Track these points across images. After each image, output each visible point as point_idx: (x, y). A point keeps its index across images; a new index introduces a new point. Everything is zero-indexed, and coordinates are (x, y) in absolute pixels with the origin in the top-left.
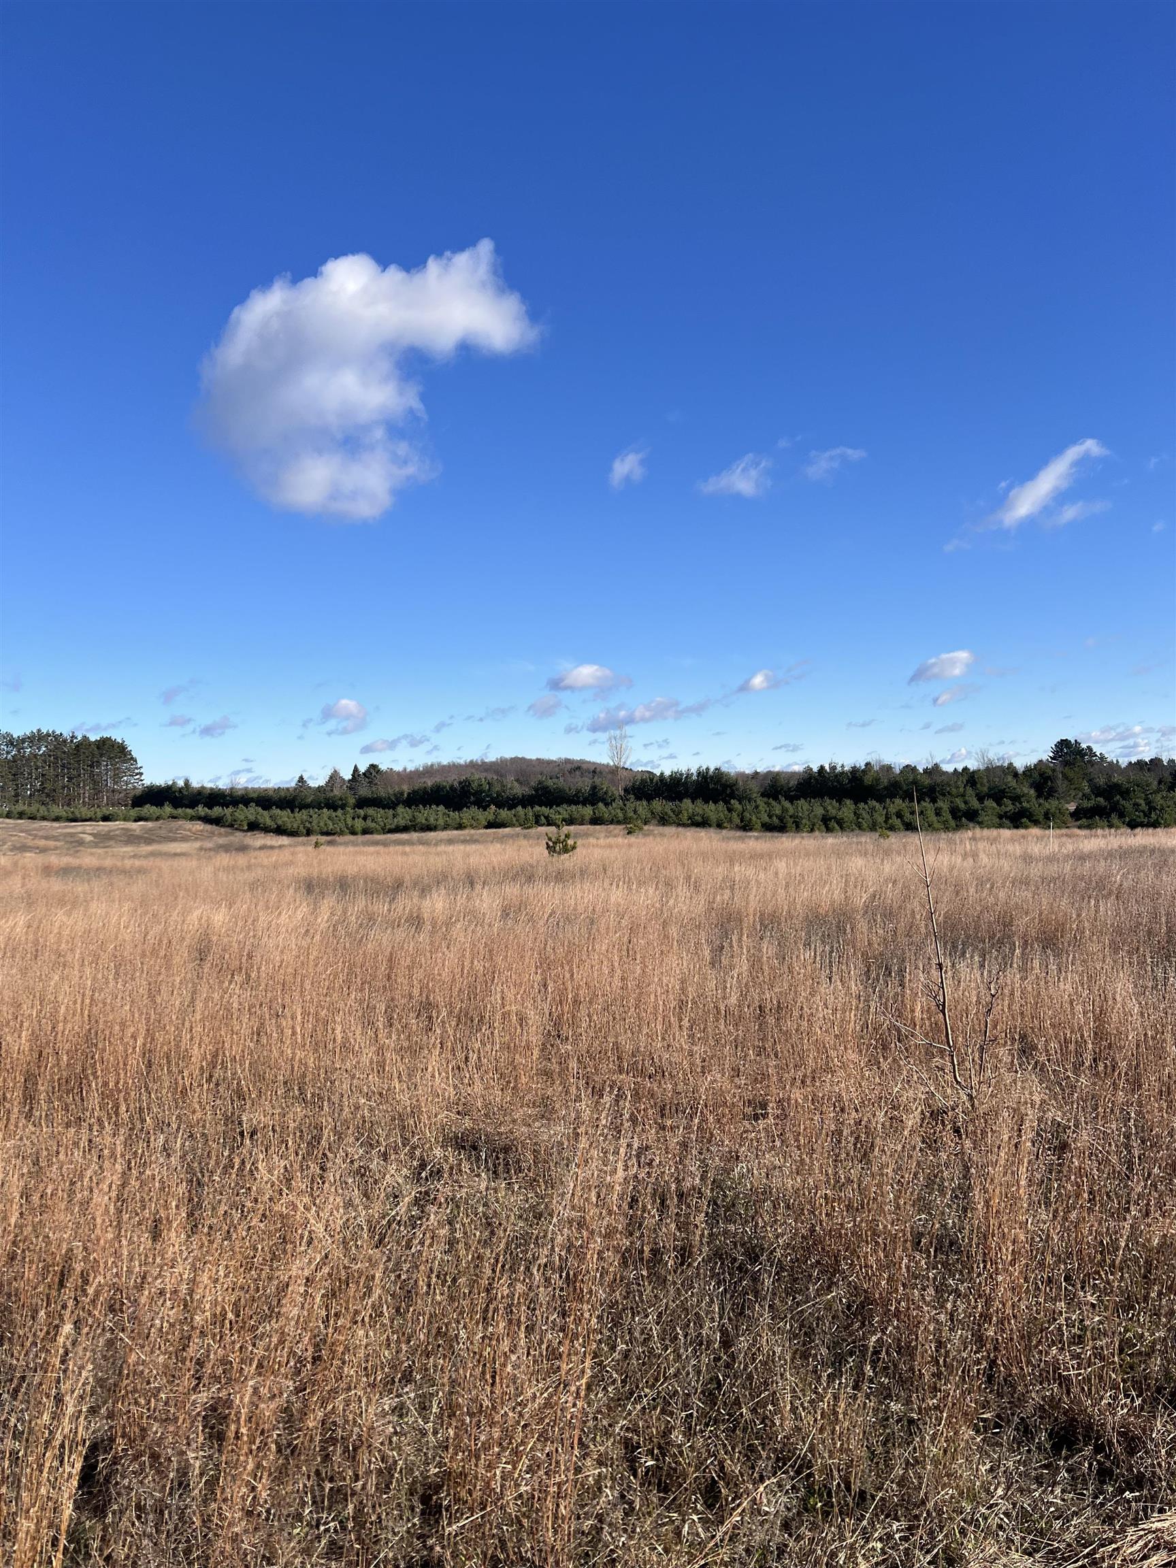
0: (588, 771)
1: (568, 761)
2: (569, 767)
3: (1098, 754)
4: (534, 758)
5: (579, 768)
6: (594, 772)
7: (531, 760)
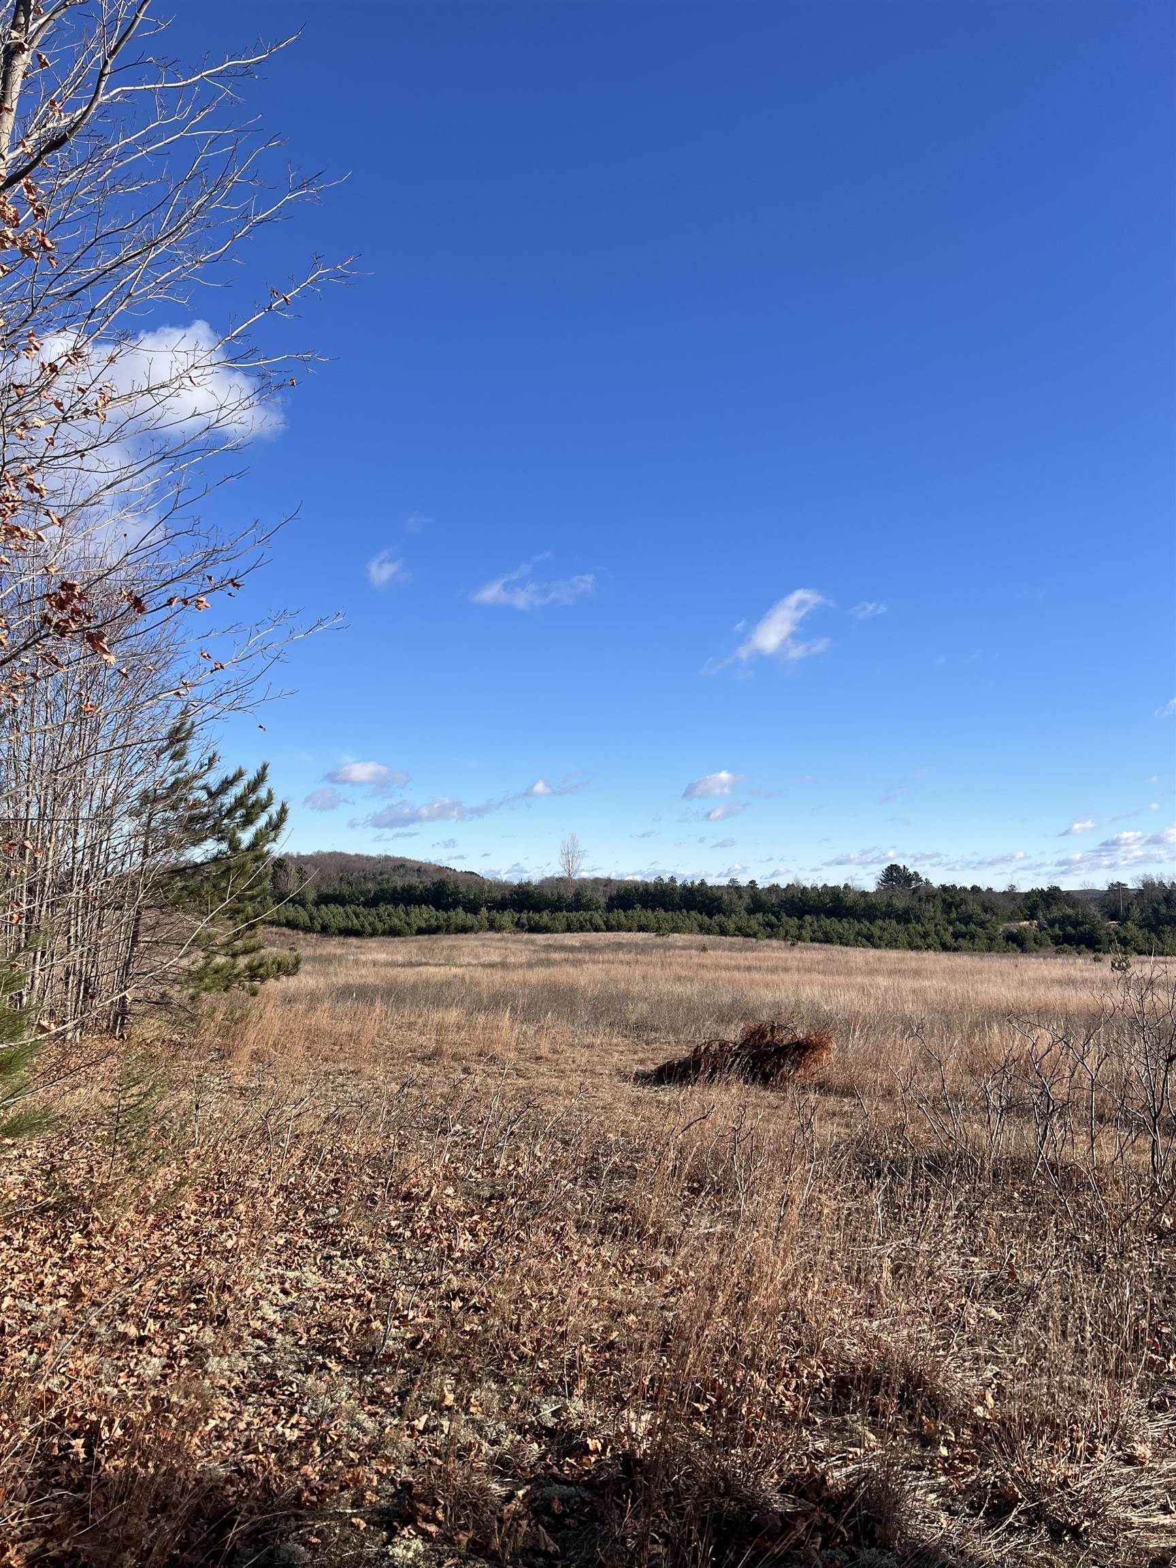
0: (412, 869)
1: (387, 858)
2: (391, 864)
3: (923, 879)
4: (353, 853)
5: (402, 866)
6: (419, 870)
7: (350, 856)
